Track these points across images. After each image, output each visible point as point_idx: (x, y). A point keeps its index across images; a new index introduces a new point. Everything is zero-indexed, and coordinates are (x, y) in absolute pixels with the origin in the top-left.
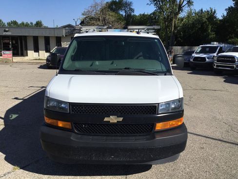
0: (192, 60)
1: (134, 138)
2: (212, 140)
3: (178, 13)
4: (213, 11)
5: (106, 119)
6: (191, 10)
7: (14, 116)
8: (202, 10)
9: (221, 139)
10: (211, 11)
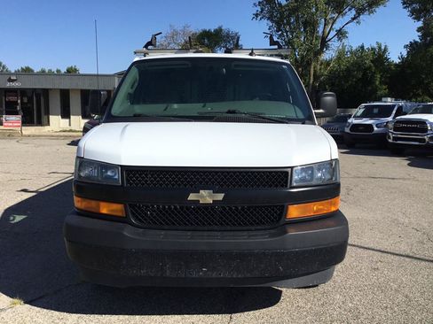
0: (347, 130)
1: (245, 233)
2: (392, 257)
3: (320, 52)
4: (383, 48)
5: (192, 197)
6: (344, 47)
7: (19, 218)
8: (362, 47)
9: (411, 254)
10: (380, 48)
